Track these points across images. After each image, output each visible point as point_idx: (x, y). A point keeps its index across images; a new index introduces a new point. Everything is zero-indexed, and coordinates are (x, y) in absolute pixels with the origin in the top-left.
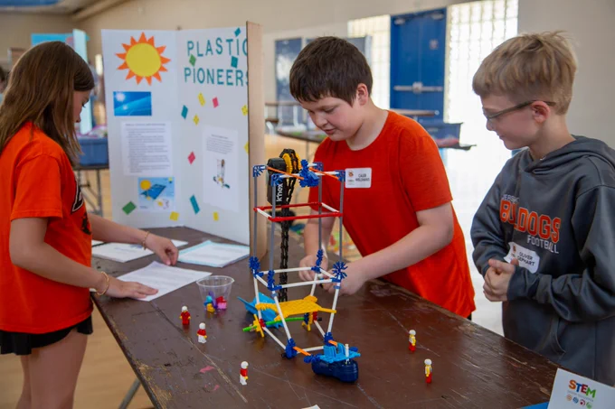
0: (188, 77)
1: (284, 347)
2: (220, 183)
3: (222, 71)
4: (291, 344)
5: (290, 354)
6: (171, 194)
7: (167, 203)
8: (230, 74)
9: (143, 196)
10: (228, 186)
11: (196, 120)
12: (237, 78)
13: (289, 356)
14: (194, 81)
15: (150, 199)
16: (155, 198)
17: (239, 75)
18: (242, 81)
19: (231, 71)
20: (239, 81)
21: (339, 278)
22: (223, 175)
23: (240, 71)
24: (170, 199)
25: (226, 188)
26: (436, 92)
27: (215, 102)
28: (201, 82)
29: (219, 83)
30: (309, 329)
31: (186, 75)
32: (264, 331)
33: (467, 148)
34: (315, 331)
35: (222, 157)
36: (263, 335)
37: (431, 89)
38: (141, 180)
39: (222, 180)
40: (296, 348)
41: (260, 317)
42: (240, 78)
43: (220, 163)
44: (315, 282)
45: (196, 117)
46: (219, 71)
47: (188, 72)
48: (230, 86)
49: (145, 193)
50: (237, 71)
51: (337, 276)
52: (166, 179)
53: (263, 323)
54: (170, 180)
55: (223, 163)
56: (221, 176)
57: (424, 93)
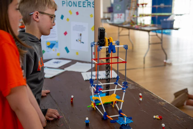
0: (64, 5)
1: (103, 115)
2: (79, 42)
3: (81, 2)
4: (105, 114)
5: (105, 118)
6: (57, 47)
7: (56, 50)
8: (84, 3)
9: (48, 48)
10: (83, 43)
11: (68, 20)
12: (88, 5)
13: (105, 119)
14: (67, 6)
15: (50, 49)
16: (52, 48)
17: (89, 3)
18: (90, 6)
19: (85, 2)
20: (89, 6)
21: (125, 88)
22: (81, 39)
23: (90, 2)
24: (57, 49)
25: (82, 44)
26: (169, 8)
27: (77, 13)
28: (71, 6)
29: (79, 6)
30: (113, 107)
31: (63, 4)
32: (96, 108)
33: (177, 29)
34: (115, 107)
35: (80, 33)
36: (95, 109)
37: (167, 6)
38: (47, 42)
39: (80, 41)
40: (107, 116)
41: (94, 102)
42: (90, 5)
43: (79, 35)
44: (115, 90)
45: (68, 19)
46: (79, 2)
47: (64, 3)
48: (84, 8)
49: (48, 47)
50: (88, 2)
51: (124, 87)
52: (55, 41)
53: (95, 104)
54: (57, 42)
55: (81, 35)
56: (80, 39)
57: (165, 8)
